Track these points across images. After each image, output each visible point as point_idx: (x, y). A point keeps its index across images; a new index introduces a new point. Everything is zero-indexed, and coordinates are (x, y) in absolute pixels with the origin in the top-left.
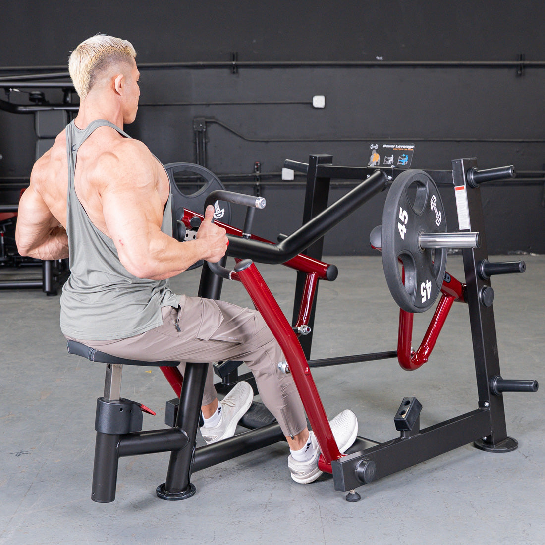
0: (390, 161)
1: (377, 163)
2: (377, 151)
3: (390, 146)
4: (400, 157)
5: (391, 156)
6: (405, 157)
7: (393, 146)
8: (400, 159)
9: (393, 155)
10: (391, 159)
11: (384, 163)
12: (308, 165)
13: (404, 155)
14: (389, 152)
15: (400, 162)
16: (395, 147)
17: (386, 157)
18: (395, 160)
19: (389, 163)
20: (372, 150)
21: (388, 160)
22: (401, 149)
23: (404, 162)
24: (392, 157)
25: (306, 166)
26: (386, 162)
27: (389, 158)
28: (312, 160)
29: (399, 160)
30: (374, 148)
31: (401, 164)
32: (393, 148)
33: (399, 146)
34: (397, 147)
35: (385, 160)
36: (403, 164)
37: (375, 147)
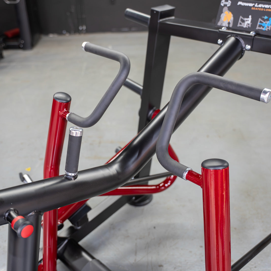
0: (246, 23)
1: (229, 23)
2: (230, 9)
3: (247, 4)
4: (260, 20)
5: (248, 17)
6: (268, 20)
7: (251, 5)
8: (261, 22)
9: (250, 16)
10: (248, 21)
11: (239, 25)
12: (149, 16)
13: (266, 17)
14: (246, 12)
15: (260, 26)
16: (254, 6)
17: (241, 17)
18: (254, 22)
19: (245, 25)
20: (223, 7)
21: (243, 21)
22: (262, 10)
23: (266, 26)
24: (250, 19)
25: (147, 18)
26: (241, 24)
27: (245, 19)
28: (154, 14)
29: (259, 23)
30: (225, 5)
31: (261, 28)
32: (251, 7)
33: (260, 6)
34: (256, 6)
35: (240, 21)
36: (264, 29)
37: (227, 3)
